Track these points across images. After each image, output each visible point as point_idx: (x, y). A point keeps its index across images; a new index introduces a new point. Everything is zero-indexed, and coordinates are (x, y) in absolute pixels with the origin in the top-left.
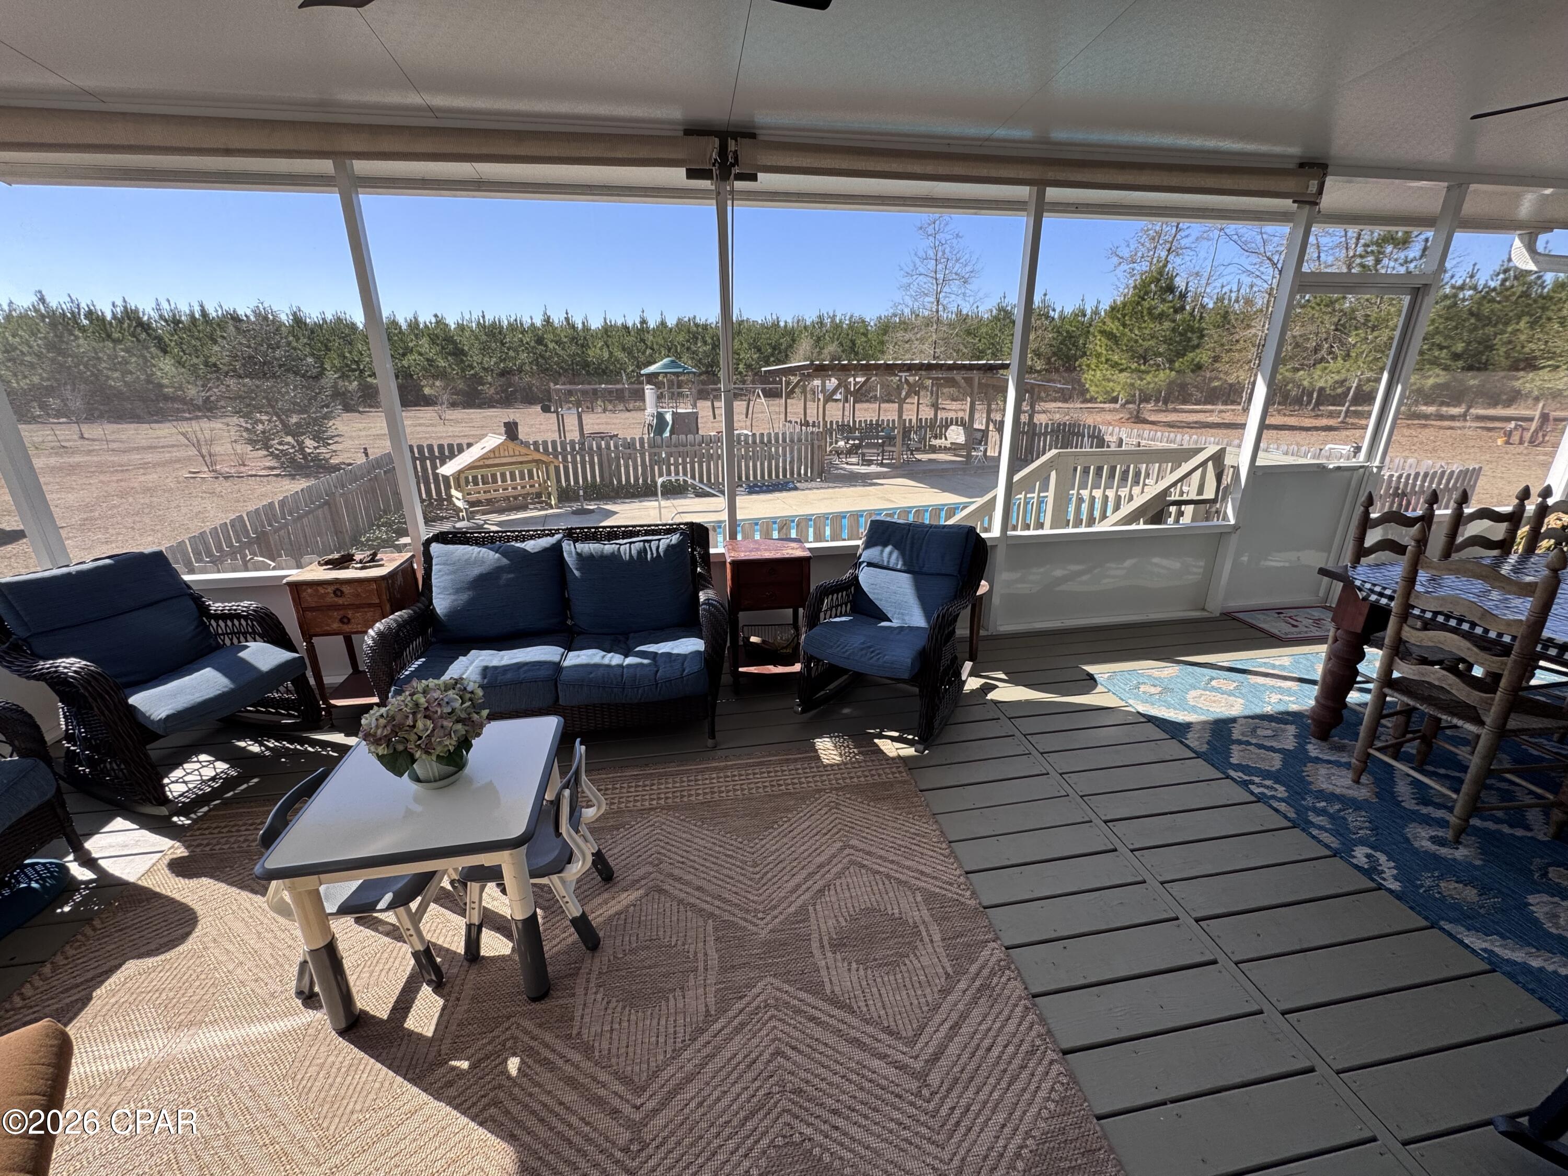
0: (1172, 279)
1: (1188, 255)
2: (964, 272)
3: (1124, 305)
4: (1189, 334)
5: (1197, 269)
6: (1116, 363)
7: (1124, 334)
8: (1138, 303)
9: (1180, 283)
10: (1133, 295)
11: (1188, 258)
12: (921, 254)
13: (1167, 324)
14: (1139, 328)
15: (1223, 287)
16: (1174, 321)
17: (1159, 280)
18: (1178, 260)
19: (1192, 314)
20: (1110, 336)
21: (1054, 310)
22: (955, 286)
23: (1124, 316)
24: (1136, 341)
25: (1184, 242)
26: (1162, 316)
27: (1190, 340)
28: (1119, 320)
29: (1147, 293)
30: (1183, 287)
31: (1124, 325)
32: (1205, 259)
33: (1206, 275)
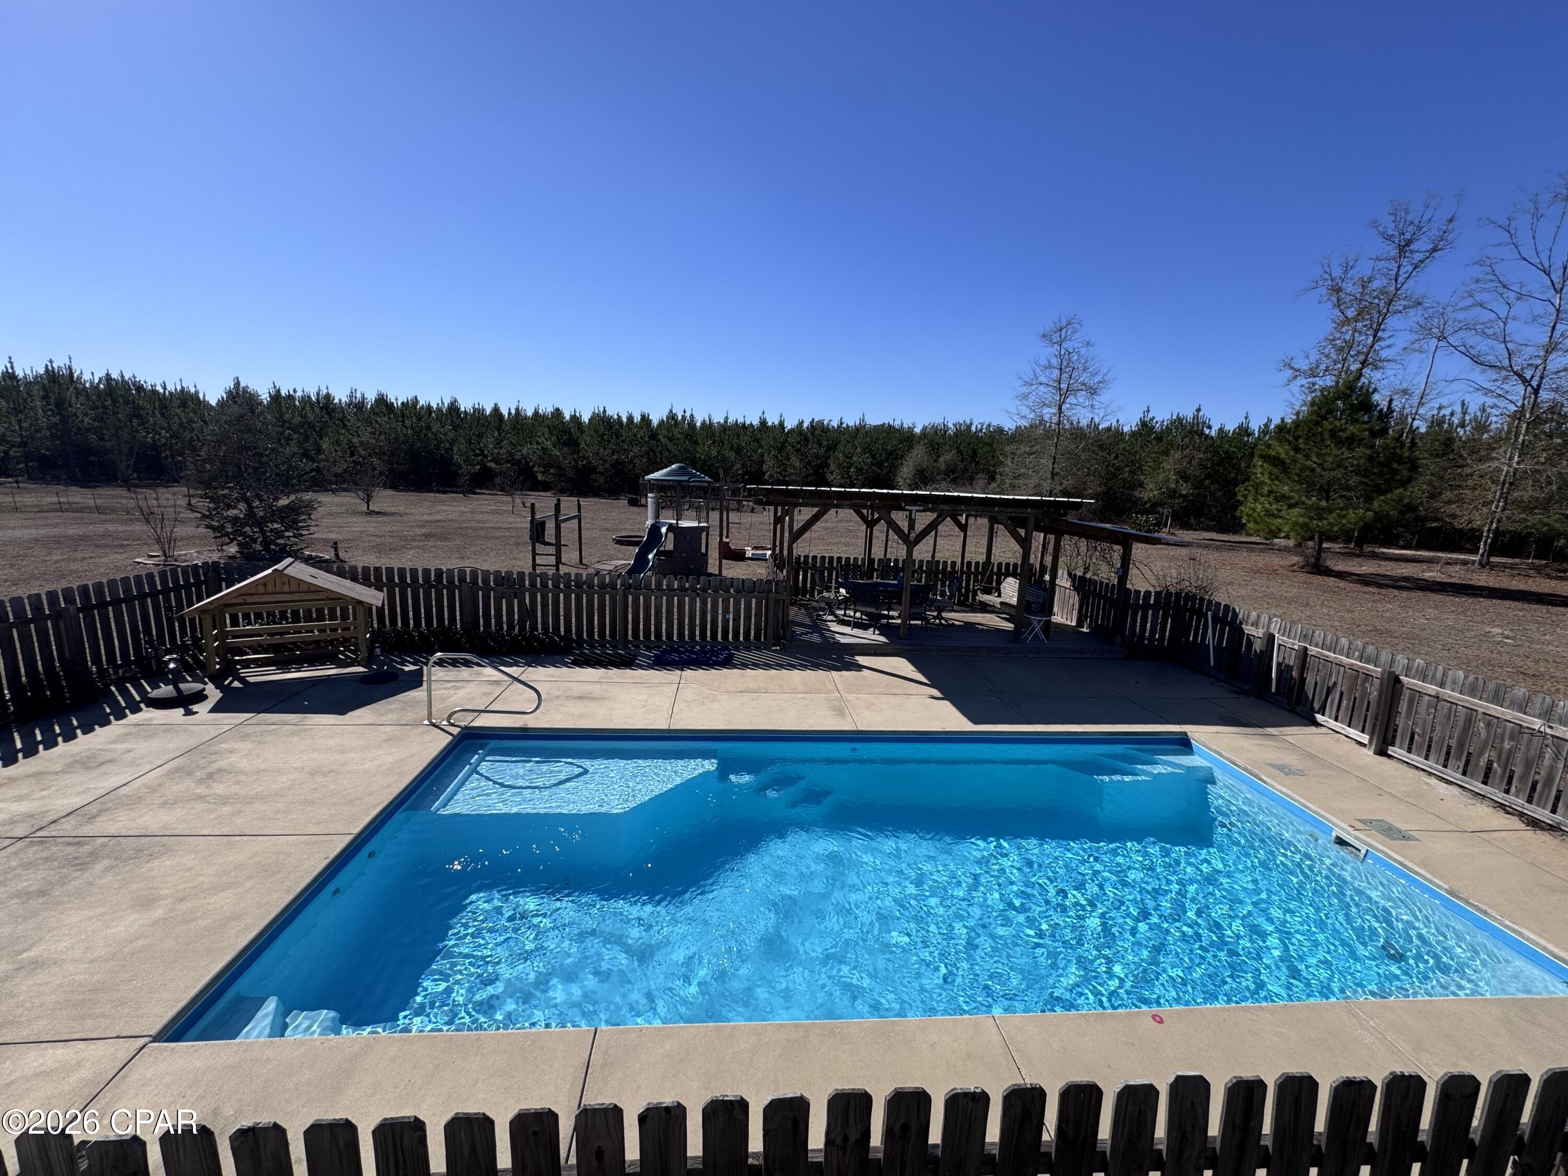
0: (1368, 395)
1: (1390, 370)
2: (1091, 382)
3: (1297, 424)
4: (1395, 465)
5: (1405, 385)
6: (1283, 496)
7: (1295, 461)
8: (1317, 423)
9: (1380, 399)
10: (1311, 413)
11: (1391, 373)
12: (1044, 362)
13: (1360, 451)
14: (1318, 455)
15: (1440, 408)
16: (1372, 447)
17: (1349, 396)
18: (1377, 375)
19: (1398, 439)
20: (1276, 461)
21: (1210, 427)
22: (1081, 397)
23: (1297, 438)
24: (1313, 470)
25: (1384, 354)
26: (1350, 442)
27: (1395, 472)
28: (1290, 442)
29: (1330, 412)
30: (1384, 405)
31: (1297, 450)
32: (1417, 374)
33: (1418, 392)
